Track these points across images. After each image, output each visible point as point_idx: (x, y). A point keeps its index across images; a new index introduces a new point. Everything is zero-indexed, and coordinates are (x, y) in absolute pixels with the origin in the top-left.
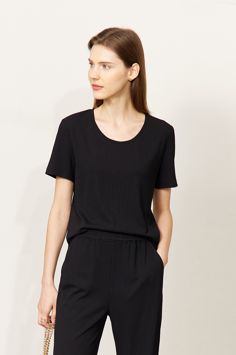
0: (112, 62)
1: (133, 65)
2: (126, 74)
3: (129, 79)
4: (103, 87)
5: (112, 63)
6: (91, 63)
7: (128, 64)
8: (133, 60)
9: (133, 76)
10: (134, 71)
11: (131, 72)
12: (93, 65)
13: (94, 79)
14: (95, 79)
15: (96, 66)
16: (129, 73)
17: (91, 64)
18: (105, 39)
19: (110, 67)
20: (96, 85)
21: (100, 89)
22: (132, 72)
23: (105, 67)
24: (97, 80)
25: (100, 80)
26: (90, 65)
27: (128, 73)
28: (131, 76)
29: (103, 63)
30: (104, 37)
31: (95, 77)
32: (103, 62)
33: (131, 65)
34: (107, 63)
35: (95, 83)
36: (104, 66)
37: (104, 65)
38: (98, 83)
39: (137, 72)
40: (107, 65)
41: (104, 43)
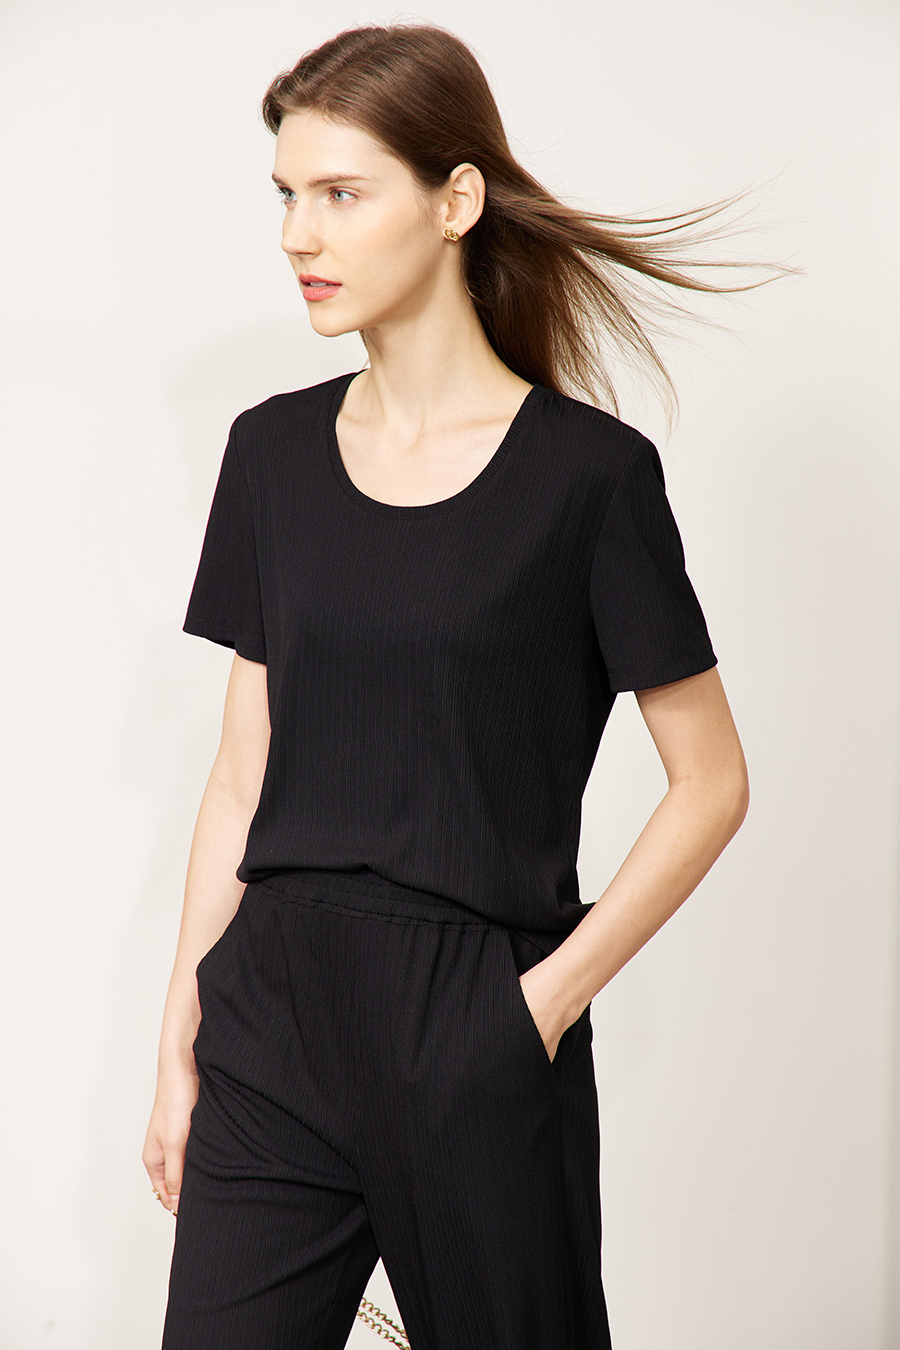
0: (362, 175)
1: (455, 173)
2: (429, 218)
3: (449, 233)
4: (340, 285)
5: (364, 179)
6: (286, 190)
7: (433, 171)
8: (449, 154)
9: (461, 221)
10: (462, 197)
11: (450, 204)
12: (295, 198)
13: (300, 255)
14: (302, 256)
15: (303, 198)
16: (444, 209)
17: (287, 193)
18: (320, 83)
19: (356, 196)
20: (313, 277)
21: (331, 297)
22: (454, 202)
23: (339, 195)
24: (313, 259)
25: (324, 256)
26: (283, 196)
27: (439, 207)
28: (452, 220)
29: (325, 181)
30: (317, 76)
31: (301, 247)
32: (326, 178)
33: (446, 175)
34: (340, 178)
35: (308, 270)
36: (335, 193)
37: (333, 189)
38: (319, 269)
39: (474, 198)
40: (349, 190)
41: (318, 101)
